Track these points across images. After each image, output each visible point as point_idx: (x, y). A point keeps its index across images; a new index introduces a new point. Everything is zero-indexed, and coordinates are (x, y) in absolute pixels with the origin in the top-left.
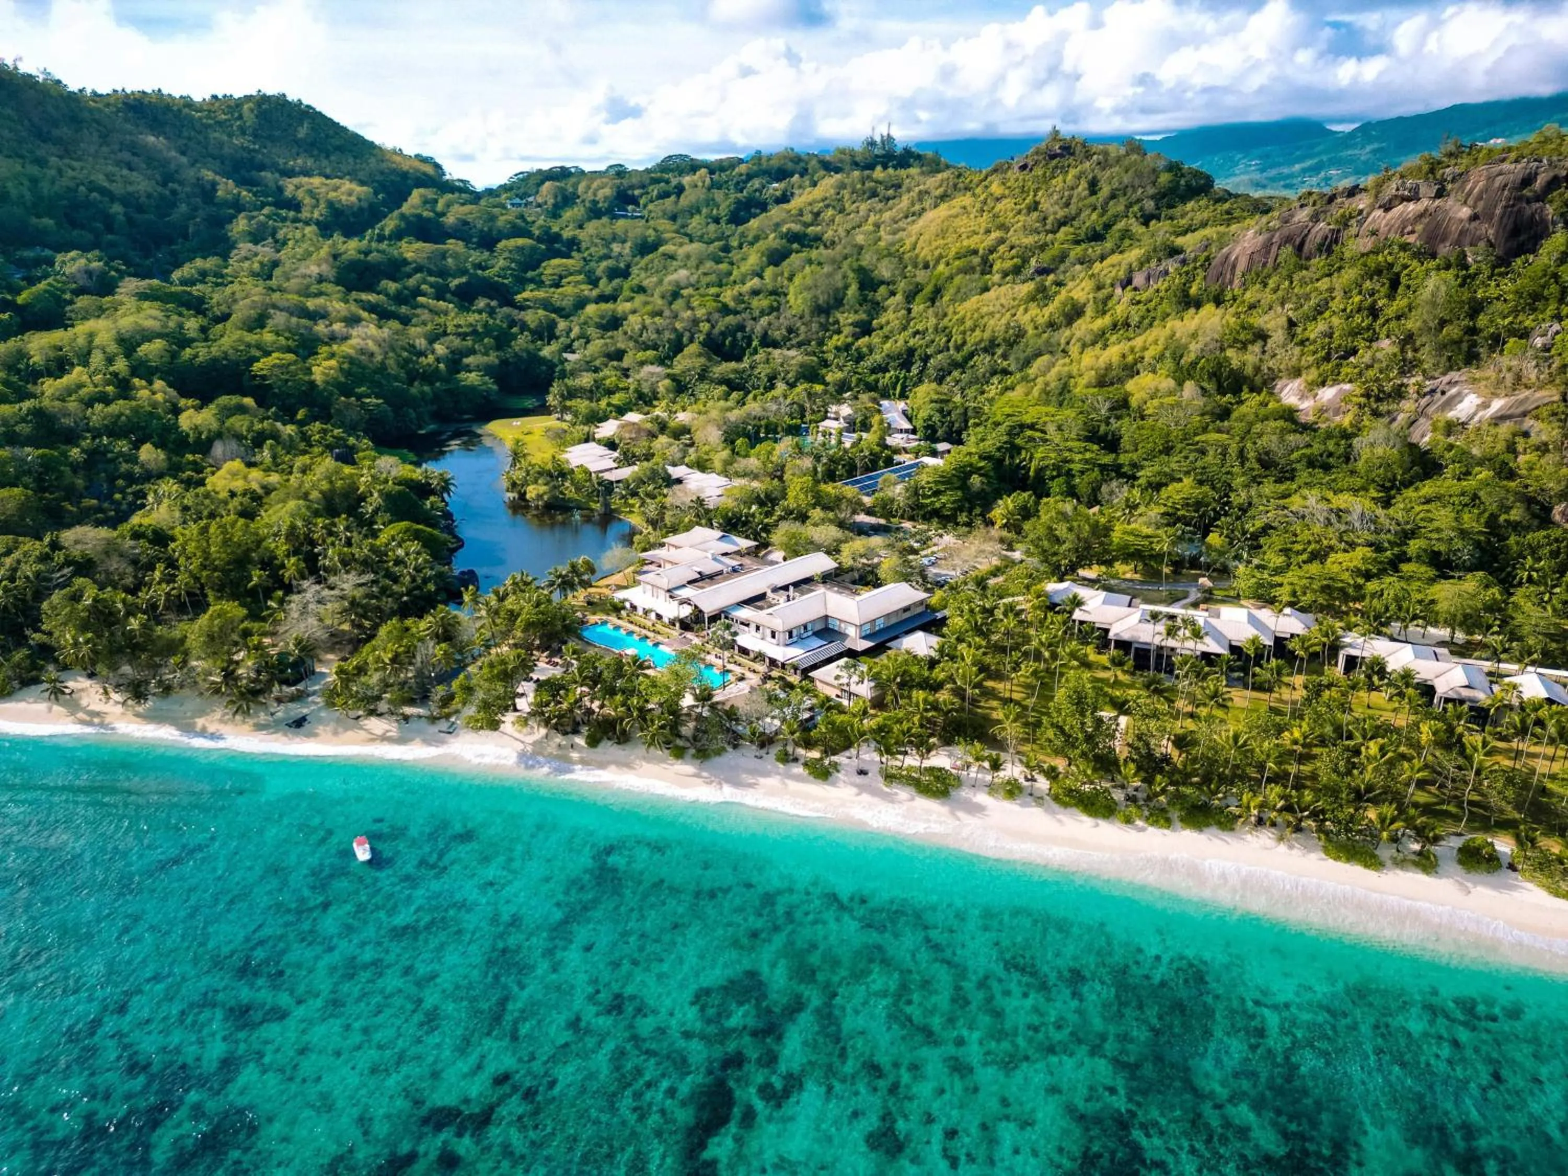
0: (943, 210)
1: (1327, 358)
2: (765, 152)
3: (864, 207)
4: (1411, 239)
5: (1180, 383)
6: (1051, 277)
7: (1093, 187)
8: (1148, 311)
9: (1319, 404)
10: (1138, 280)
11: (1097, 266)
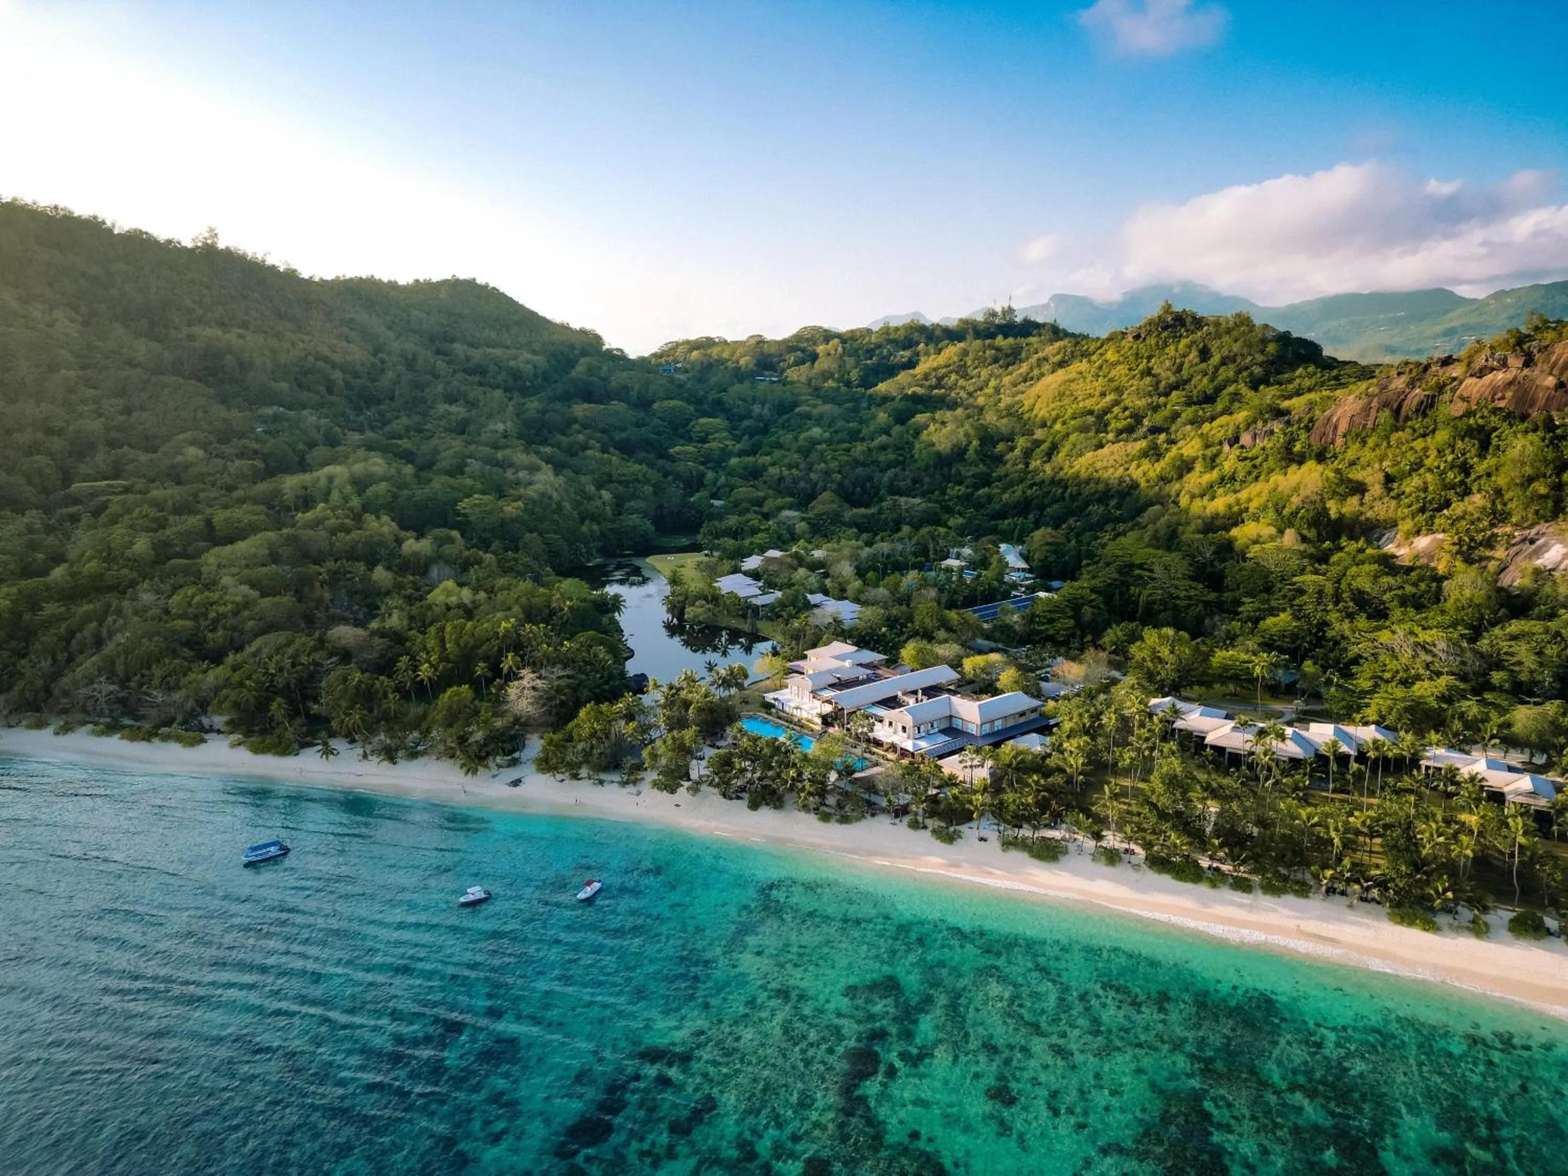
0: (1061, 374)
1: (1423, 510)
2: (893, 324)
3: (984, 373)
4: (1502, 404)
5: (1281, 532)
6: (1163, 436)
7: (1205, 354)
8: (1254, 466)
9: (1415, 552)
10: (1246, 439)
11: (1206, 427)
